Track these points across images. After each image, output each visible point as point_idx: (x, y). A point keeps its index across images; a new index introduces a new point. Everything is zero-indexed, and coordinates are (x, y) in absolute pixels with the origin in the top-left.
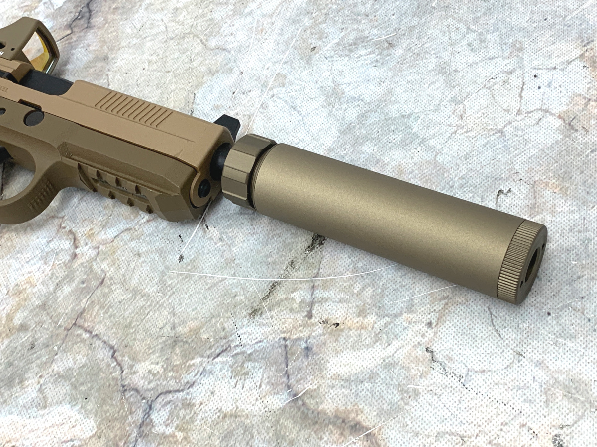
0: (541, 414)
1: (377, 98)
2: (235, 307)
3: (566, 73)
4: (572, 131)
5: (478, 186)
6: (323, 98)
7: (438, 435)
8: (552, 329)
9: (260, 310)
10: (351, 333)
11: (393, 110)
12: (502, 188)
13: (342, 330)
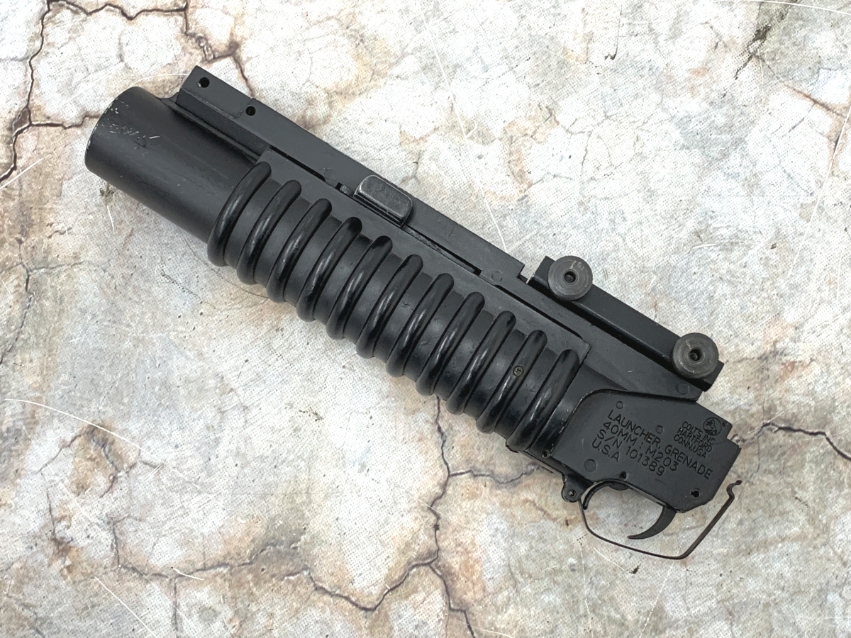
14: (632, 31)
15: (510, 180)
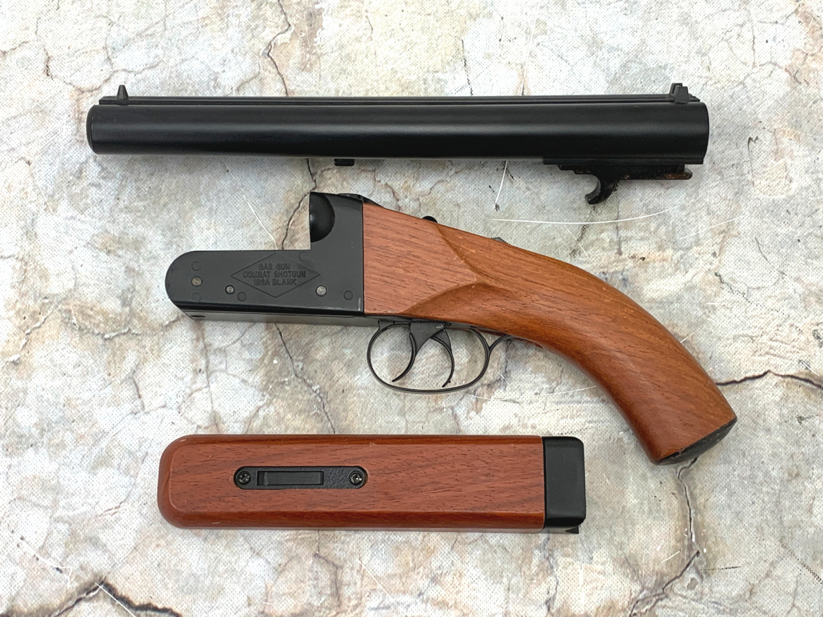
0: (802, 316)
1: (634, 48)
2: (556, 248)
3: (786, 28)
4: (797, 84)
5: (732, 134)
6: (585, 48)
7: (735, 338)
8: (803, 252)
9: (578, 249)
10: (656, 264)
11: (650, 60)
12: (750, 135)
13: (648, 263)
14: (739, 169)
15: (816, 13)
